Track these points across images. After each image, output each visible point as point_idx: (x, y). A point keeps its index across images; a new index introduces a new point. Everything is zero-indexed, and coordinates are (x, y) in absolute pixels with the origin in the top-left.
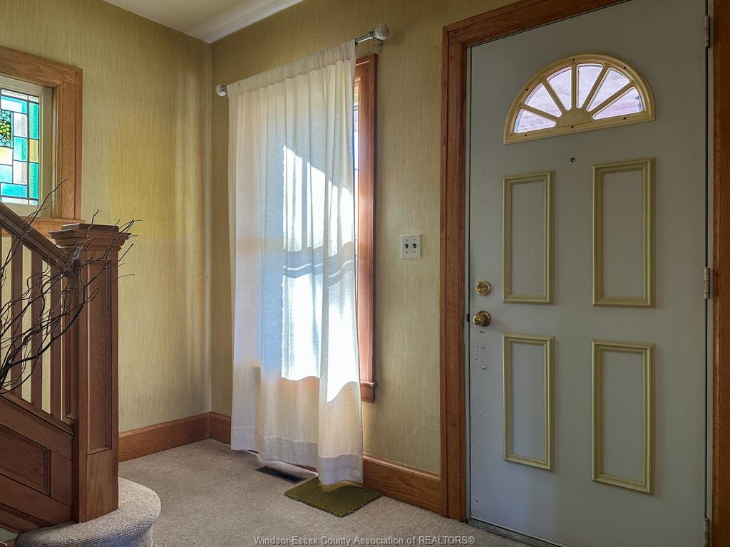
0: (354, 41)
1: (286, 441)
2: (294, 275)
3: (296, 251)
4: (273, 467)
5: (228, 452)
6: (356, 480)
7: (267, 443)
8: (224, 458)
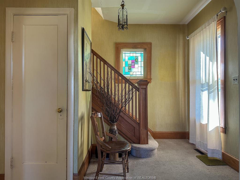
0: (216, 15)
1: (202, 142)
2: (203, 91)
3: (203, 83)
4: (199, 150)
5: (189, 143)
6: (220, 158)
7: (197, 142)
8: (187, 144)
